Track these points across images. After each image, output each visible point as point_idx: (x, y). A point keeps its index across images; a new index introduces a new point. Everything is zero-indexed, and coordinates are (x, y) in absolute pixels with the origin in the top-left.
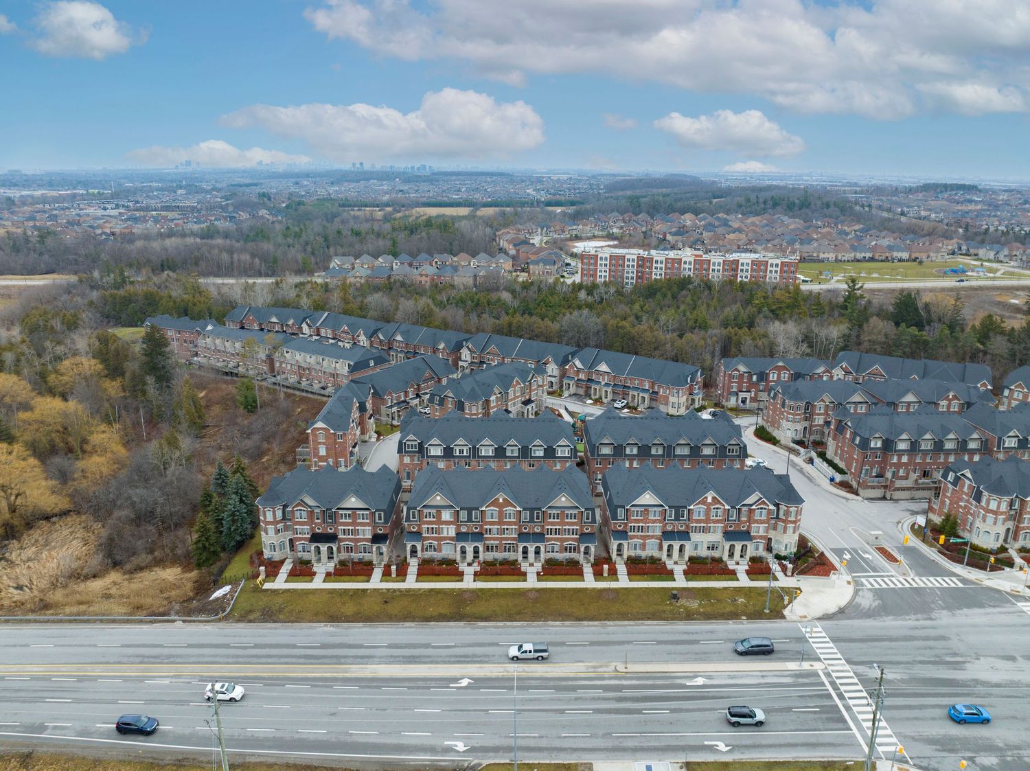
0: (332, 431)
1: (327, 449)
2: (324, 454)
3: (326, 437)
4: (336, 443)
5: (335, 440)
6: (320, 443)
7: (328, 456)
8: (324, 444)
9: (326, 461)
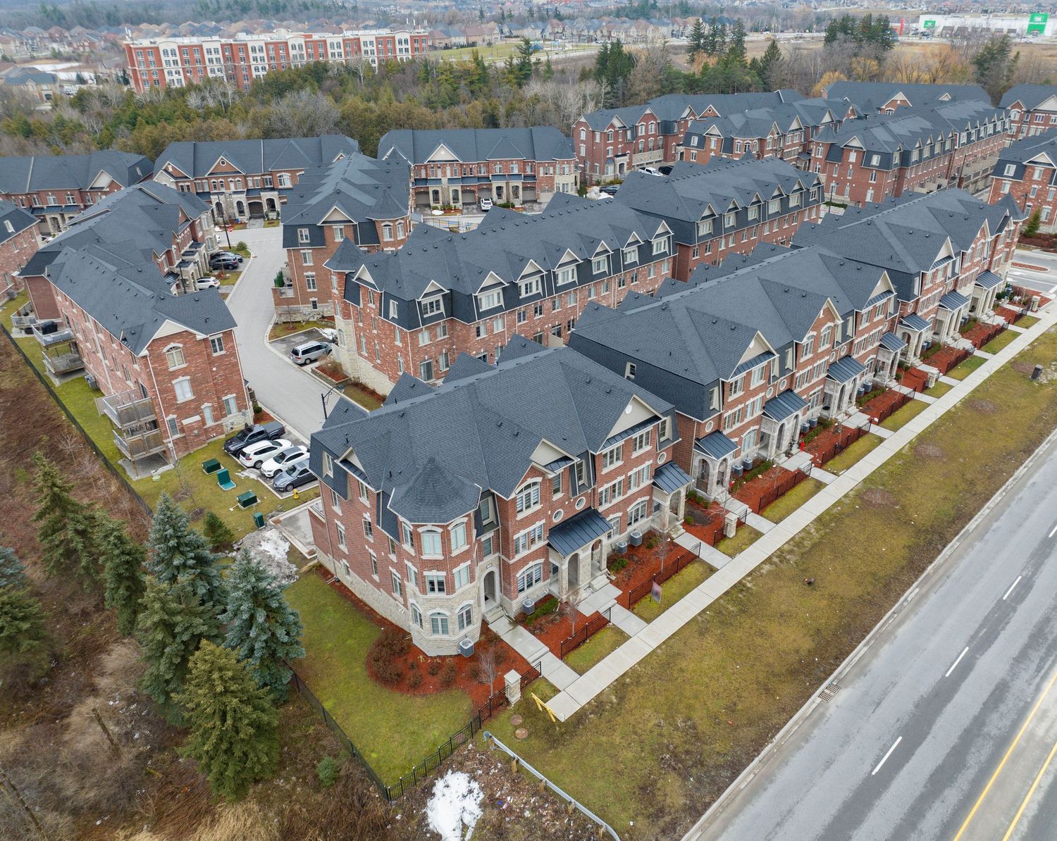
0: (200, 336)
1: (195, 384)
2: (189, 396)
3: (187, 356)
4: (211, 362)
5: (209, 355)
6: (174, 375)
7: (199, 397)
8: (184, 372)
9: (198, 411)
